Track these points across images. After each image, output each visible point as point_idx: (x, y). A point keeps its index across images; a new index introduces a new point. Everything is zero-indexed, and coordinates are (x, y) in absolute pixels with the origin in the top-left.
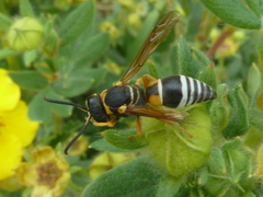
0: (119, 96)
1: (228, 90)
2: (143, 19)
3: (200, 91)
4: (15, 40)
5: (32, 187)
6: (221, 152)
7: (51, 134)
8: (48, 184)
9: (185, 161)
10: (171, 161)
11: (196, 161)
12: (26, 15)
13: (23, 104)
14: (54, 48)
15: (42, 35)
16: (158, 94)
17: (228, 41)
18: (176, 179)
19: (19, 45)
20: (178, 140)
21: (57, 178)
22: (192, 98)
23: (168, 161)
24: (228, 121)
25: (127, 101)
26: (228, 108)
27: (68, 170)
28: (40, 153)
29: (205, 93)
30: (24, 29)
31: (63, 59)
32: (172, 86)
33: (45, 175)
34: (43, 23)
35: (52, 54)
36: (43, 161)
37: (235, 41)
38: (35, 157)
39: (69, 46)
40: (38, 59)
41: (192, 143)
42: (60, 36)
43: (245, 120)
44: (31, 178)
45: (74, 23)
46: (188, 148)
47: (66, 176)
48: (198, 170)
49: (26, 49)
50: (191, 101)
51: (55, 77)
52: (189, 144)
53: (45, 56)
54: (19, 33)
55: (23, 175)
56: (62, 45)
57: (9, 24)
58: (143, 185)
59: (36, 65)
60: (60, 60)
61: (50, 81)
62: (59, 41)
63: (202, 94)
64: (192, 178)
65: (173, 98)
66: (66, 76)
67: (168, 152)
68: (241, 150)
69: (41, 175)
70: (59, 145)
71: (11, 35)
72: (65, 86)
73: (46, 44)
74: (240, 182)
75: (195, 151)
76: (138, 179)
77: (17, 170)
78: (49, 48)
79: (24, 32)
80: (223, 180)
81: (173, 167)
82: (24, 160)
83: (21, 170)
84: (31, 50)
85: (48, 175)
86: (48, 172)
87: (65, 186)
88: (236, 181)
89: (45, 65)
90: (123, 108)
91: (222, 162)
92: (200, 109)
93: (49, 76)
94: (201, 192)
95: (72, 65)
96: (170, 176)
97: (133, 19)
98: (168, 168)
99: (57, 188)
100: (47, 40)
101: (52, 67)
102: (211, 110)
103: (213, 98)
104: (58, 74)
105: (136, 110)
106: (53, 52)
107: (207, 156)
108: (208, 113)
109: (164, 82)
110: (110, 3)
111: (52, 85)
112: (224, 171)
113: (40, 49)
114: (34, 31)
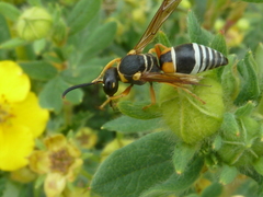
0: (134, 64)
1: (237, 61)
2: (147, 15)
3: (211, 58)
4: (24, 29)
5: (45, 175)
6: (233, 116)
7: (61, 125)
8: (62, 171)
9: (199, 127)
10: (185, 128)
11: (209, 127)
12: (35, 5)
13: (33, 95)
14: (63, 37)
15: (51, 24)
16: (171, 61)
17: (232, 32)
18: (190, 145)
19: (28, 34)
20: (192, 107)
21: (69, 165)
22: (204, 64)
23: (182, 127)
24: (239, 90)
25: (142, 68)
26: (238, 79)
27: (80, 157)
28: (52, 140)
29: (216, 59)
30: (33, 18)
31: (72, 47)
32: (185, 53)
33: (57, 162)
34: (51, 12)
35: (60, 43)
36: (56, 148)
37: (240, 31)
38: (47, 145)
39: (76, 35)
40: (47, 49)
41: (205, 109)
42: (69, 25)
43: (255, 87)
44: (44, 166)
45: (82, 12)
46: (201, 114)
47: (79, 163)
48: (212, 136)
49: (35, 39)
50: (203, 68)
51: (64, 67)
52: (202, 110)
53: (54, 45)
54: (28, 22)
55: (36, 162)
56: (71, 34)
57: (18, 15)
58: (157, 160)
59: (45, 55)
60: (69, 49)
61: (59, 71)
62: (67, 30)
63: (213, 61)
64: (206, 145)
65: (186, 65)
66: (74, 67)
67: (182, 119)
68: (253, 117)
69: (53, 163)
70: (71, 132)
71: (20, 25)
72: (75, 75)
73: (55, 34)
74: (253, 147)
75: (208, 117)
76: (152, 155)
77: (30, 158)
78: (58, 37)
79: (33, 21)
80: (236, 146)
81: (186, 133)
82: (36, 149)
83: (34, 158)
84: (40, 38)
85: (61, 162)
86: (61, 159)
87: (78, 171)
88: (249, 146)
89: (54, 54)
90: (138, 75)
91: (235, 125)
92: (212, 77)
93: (58, 65)
94: (214, 159)
95: (80, 55)
96: (184, 143)
97: (137, 14)
98: (183, 135)
99: (70, 174)
100: (55, 29)
101: (61, 57)
102: (223, 77)
103: (224, 64)
104: (67, 63)
105: (150, 76)
106: (62, 41)
107: (219, 122)
108: (219, 81)
109: (177, 50)
110: (113, 3)
111: (61, 75)
112: (238, 132)
113: (49, 39)
114: (42, 20)
